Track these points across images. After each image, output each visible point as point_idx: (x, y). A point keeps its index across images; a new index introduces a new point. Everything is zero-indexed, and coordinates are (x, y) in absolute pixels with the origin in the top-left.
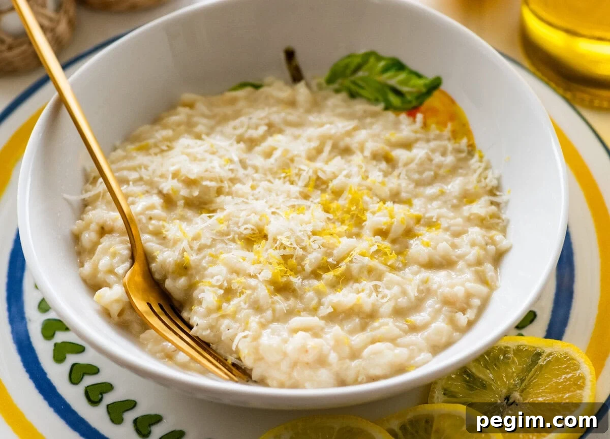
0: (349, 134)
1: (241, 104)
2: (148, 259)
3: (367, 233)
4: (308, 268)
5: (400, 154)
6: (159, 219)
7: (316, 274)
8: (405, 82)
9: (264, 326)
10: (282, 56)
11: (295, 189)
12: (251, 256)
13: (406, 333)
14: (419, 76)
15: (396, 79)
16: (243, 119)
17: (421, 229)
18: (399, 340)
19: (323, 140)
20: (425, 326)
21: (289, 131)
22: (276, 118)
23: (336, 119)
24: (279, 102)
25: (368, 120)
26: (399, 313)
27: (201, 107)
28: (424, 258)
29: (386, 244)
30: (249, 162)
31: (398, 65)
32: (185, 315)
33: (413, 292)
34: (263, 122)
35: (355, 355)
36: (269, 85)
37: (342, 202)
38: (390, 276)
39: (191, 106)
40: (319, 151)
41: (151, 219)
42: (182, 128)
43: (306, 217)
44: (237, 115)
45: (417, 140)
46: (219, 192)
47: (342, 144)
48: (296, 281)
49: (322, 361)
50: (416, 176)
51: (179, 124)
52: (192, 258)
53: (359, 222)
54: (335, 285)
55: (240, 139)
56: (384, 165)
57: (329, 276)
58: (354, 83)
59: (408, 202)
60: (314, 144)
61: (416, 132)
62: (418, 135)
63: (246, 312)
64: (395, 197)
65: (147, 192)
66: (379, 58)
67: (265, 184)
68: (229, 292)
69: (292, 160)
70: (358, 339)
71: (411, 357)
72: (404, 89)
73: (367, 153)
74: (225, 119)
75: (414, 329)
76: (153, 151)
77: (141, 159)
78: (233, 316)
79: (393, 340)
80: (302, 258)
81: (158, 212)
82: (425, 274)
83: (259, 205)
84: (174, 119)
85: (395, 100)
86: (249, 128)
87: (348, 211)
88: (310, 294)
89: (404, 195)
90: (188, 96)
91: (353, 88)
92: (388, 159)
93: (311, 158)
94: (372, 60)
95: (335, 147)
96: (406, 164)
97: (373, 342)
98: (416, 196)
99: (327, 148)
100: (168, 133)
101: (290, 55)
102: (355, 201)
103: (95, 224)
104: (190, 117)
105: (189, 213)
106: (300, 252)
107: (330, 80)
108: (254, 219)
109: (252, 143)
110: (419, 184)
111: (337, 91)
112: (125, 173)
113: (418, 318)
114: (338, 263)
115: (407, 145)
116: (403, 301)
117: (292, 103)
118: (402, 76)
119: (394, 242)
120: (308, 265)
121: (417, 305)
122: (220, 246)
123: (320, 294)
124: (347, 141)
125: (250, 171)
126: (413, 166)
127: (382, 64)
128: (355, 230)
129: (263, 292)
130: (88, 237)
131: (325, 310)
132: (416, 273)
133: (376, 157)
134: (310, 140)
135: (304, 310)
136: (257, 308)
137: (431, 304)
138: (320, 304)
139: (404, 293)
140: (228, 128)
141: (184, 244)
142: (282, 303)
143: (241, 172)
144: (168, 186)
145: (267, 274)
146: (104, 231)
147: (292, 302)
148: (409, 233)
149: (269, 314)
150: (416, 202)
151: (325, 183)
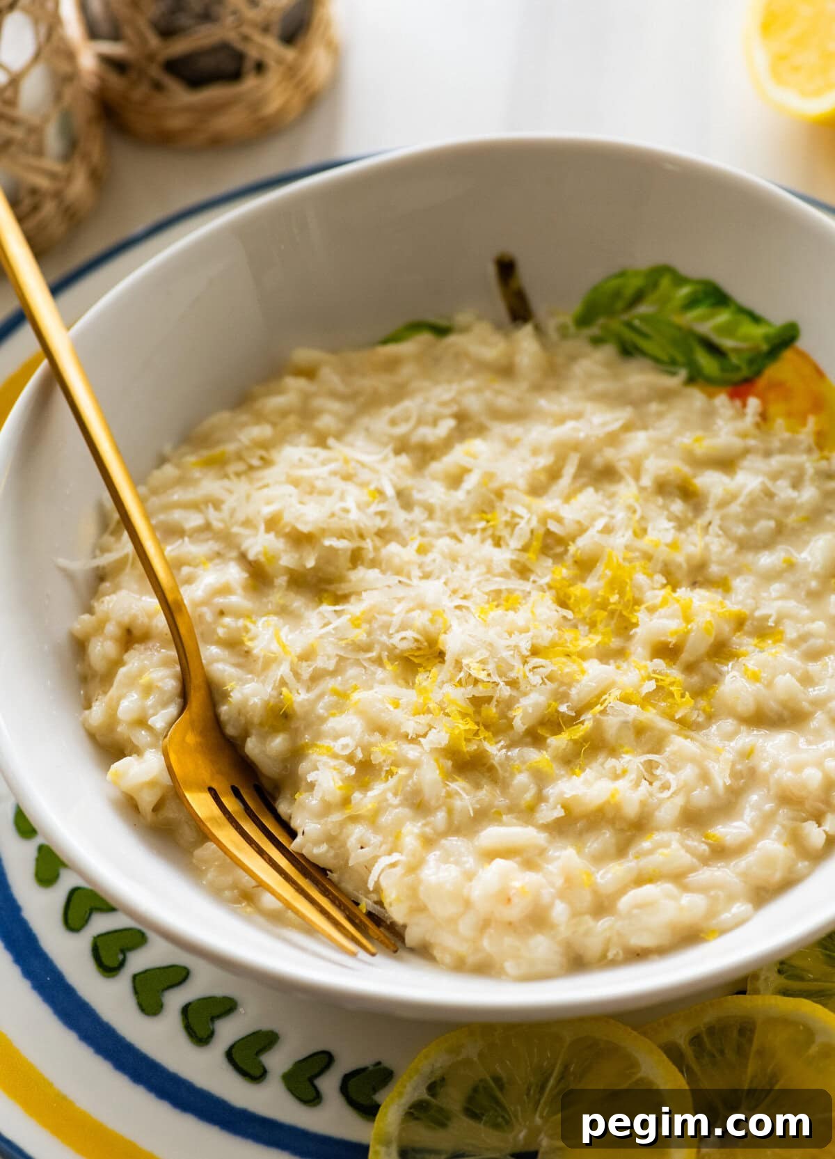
0: (613, 439)
1: (407, 370)
2: (214, 694)
3: (638, 650)
4: (519, 724)
5: (712, 482)
6: (238, 614)
7: (534, 737)
8: (728, 330)
9: (429, 842)
10: (491, 270)
11: (503, 557)
12: (409, 696)
13: (705, 861)
14: (756, 319)
15: (711, 323)
16: (409, 404)
17: (745, 643)
18: (693, 878)
19: (562, 451)
20: (741, 849)
21: (500, 429)
22: (473, 403)
23: (589, 407)
24: (482, 366)
25: (654, 407)
26: (693, 819)
27: (330, 376)
28: (746, 704)
29: (674, 675)
30: (417, 496)
31: (716, 297)
32: (283, 808)
33: (722, 779)
34: (447, 411)
35: (602, 906)
36: (464, 330)
37: (593, 584)
38: (679, 743)
39: (309, 373)
40: (554, 474)
41: (222, 613)
42: (292, 420)
43: (520, 617)
44: (399, 393)
45: (746, 452)
46: (356, 558)
47: (598, 461)
48: (495, 750)
49: (537, 920)
50: (740, 530)
51: (284, 413)
52: (299, 698)
53: (625, 627)
54: (572, 760)
55: (402, 447)
56: (678, 506)
57: (559, 742)
58: (629, 325)
59: (722, 585)
60: (544, 461)
61: (744, 435)
62: (752, 442)
63: (396, 812)
64: (699, 575)
65: (219, 555)
66: (680, 280)
67: (444, 543)
68: (366, 770)
69: (500, 495)
70: (610, 874)
71: (712, 913)
72: (727, 343)
73: (647, 481)
74: (373, 402)
75: (720, 852)
76: (232, 468)
77: (210, 485)
78: (372, 820)
79: (678, 877)
80: (509, 704)
81: (237, 600)
82: (748, 738)
83: (432, 590)
84: (276, 402)
85: (707, 363)
86: (420, 422)
87: (603, 605)
88: (522, 779)
89: (714, 569)
90: (304, 355)
91: (629, 335)
92: (687, 493)
93: (537, 490)
94: (665, 282)
95: (584, 464)
96: (722, 504)
97: (641, 880)
98: (738, 572)
99: (570, 470)
100: (261, 431)
101: (506, 268)
102: (617, 584)
103: (114, 623)
104: (306, 397)
105: (297, 602)
106: (506, 691)
107: (584, 320)
108: (421, 619)
109: (424, 454)
110: (747, 545)
111: (597, 341)
112: (177, 515)
113: (730, 831)
114: (579, 713)
115: (726, 463)
116: (701, 796)
117: (506, 371)
118: (723, 317)
119: (690, 668)
120: (520, 718)
121: (727, 805)
122: (352, 672)
123: (541, 779)
124: (610, 454)
125: (418, 514)
126: (735, 508)
127: (685, 291)
128: (615, 643)
129: (430, 774)
130: (102, 649)
131: (551, 812)
132: (730, 737)
133: (663, 488)
134: (536, 452)
135: (510, 810)
136: (418, 804)
137: (755, 800)
138: (540, 798)
139: (705, 778)
140: (380, 422)
141: (284, 670)
142: (465, 796)
143: (400, 517)
144: (259, 544)
145: (439, 737)
146: (131, 637)
147: (486, 793)
148: (721, 651)
149: (440, 817)
150: (741, 585)
151: (562, 541)
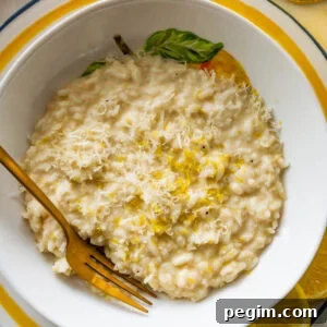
0: (173, 101)
1: (98, 88)
3: (202, 181)
4: (174, 221)
5: (208, 108)
6: (73, 201)
7: (180, 221)
8: (199, 46)
9: (158, 266)
11: (149, 157)
12: (136, 218)
13: (241, 248)
14: (207, 42)
15: (191, 45)
16: (103, 103)
17: (234, 167)
18: (240, 257)
19: (158, 111)
20: (251, 241)
21: (135, 104)
22: (123, 97)
23: (162, 88)
24: (121, 81)
25: (181, 81)
26: (235, 236)
27: (74, 98)
28: (241, 192)
29: (215, 186)
30: (117, 139)
31: (191, 36)
33: (240, 221)
34: (115, 102)
35: (216, 274)
36: (111, 64)
37: (181, 160)
39: (65, 98)
40: (157, 119)
41: (68, 202)
42: (66, 118)
44: (97, 98)
45: (215, 93)
46: (104, 170)
47: (170, 110)
48: (168, 230)
50: (221, 125)
51: (63, 117)
52: (103, 227)
53: (196, 173)
54: (193, 226)
55: (105, 119)
56: (199, 121)
57: (187, 222)
58: (164, 48)
59: (221, 146)
60: (153, 116)
61: (213, 86)
62: (215, 89)
63: (145, 259)
64: (213, 145)
65: (59, 177)
66: (178, 32)
67: (131, 157)
68: (131, 246)
69: (142, 133)
70: (217, 263)
71: (248, 265)
72: (198, 50)
73: (188, 115)
74: (88, 104)
75: (245, 244)
76: (53, 143)
77: (48, 152)
78: (139, 261)
79: (236, 258)
81: (73, 196)
82: (244, 203)
83: (131, 177)
84: (58, 114)
85: (193, 57)
86: (108, 108)
87: (187, 167)
88: (180, 238)
89: (216, 141)
90: (62, 92)
92: (200, 114)
93: (154, 127)
94: (173, 33)
95: (166, 113)
96: (213, 116)
97: (225, 263)
98: (224, 140)
99: (162, 117)
100: (57, 126)
101: (118, 39)
104: (68, 108)
105: (90, 189)
106: (167, 212)
107: (147, 49)
108: (132, 190)
109: (113, 120)
110: (224, 129)
112: (41, 167)
113: (246, 236)
114: (191, 210)
115: (210, 99)
116: (236, 229)
117: (130, 80)
118: (196, 42)
119: (219, 182)
120: (175, 215)
121: (243, 228)
122: (116, 212)
123: (186, 237)
124: (173, 107)
125: (118, 146)
126: (218, 117)
127: (181, 35)
128: (194, 178)
130: (35, 226)
131: (190, 247)
132: (237, 203)
133: (193, 116)
134: (149, 113)
135: (179, 248)
136: (151, 255)
137: (250, 224)
138: (187, 242)
139: (235, 221)
140: (94, 111)
142: (164, 248)
143: (113, 150)
146: (42, 220)
147: (170, 245)
148: (227, 172)
149: (159, 259)
150: (226, 145)
151: (169, 145)
